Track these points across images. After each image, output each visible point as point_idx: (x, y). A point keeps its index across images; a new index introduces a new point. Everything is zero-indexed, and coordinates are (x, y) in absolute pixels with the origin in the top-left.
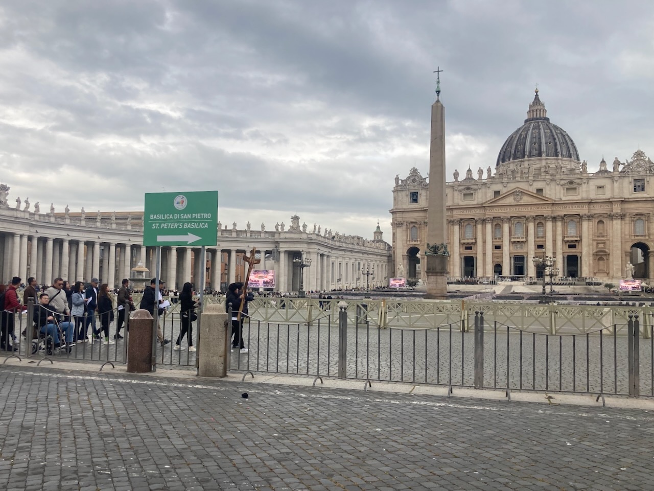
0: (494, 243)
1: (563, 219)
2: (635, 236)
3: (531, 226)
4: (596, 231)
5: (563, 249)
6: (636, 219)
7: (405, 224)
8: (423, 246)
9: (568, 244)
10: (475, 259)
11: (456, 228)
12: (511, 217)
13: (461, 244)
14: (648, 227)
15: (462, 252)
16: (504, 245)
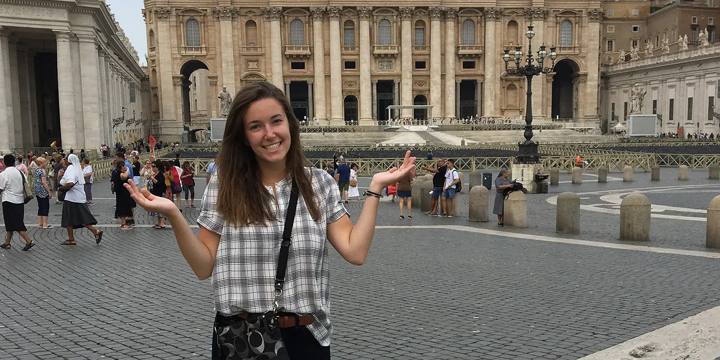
0: (343, 56)
1: (458, 16)
2: (560, 47)
3: (407, 26)
4: (506, 39)
5: (455, 69)
6: (563, 19)
7: (174, 13)
8: (213, 59)
9: (462, 61)
10: (310, 87)
11: (275, 25)
12: (375, 8)
13: (286, 57)
14: (578, 34)
15: (287, 73)
16: (362, 61)
